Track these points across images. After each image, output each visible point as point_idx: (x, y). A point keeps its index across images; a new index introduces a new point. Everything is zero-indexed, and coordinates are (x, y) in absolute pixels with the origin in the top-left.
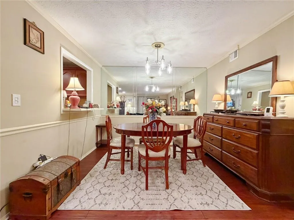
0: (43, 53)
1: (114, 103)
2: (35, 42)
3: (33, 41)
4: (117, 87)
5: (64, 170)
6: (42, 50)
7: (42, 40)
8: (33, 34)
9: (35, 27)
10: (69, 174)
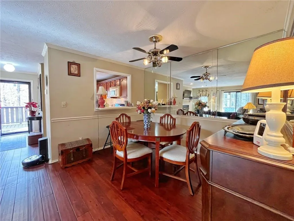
4: (178, 84)
5: (77, 146)
6: (79, 75)
7: (79, 69)
8: (73, 68)
9: (74, 63)
10: (80, 150)
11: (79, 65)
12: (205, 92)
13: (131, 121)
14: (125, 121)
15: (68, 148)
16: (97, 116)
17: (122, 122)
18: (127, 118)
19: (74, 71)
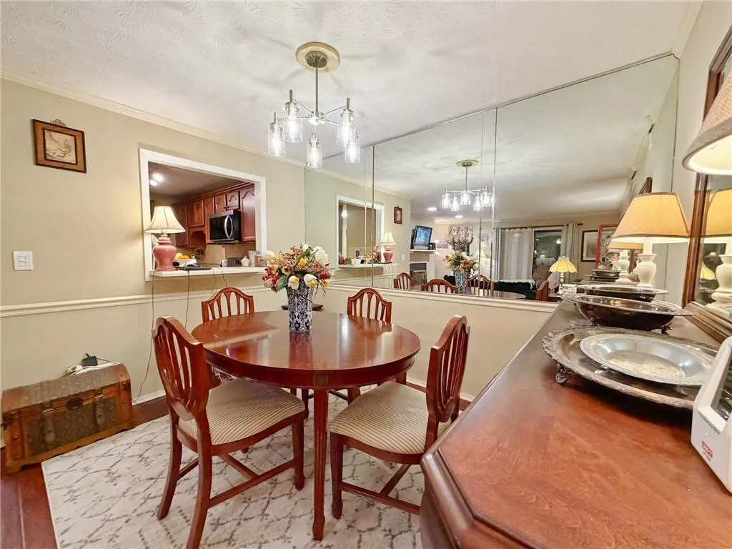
0: (85, 171)
1: (378, 251)
2: (59, 156)
3: (55, 155)
4: (397, 209)
5: (72, 393)
6: (80, 166)
7: (80, 146)
8: (56, 141)
9: (59, 128)
10: (84, 403)
11: (79, 136)
12: (464, 232)
13: (256, 310)
14: (234, 312)
15: (34, 403)
16: (151, 296)
17: (225, 314)
18: (242, 300)
19: (59, 153)
